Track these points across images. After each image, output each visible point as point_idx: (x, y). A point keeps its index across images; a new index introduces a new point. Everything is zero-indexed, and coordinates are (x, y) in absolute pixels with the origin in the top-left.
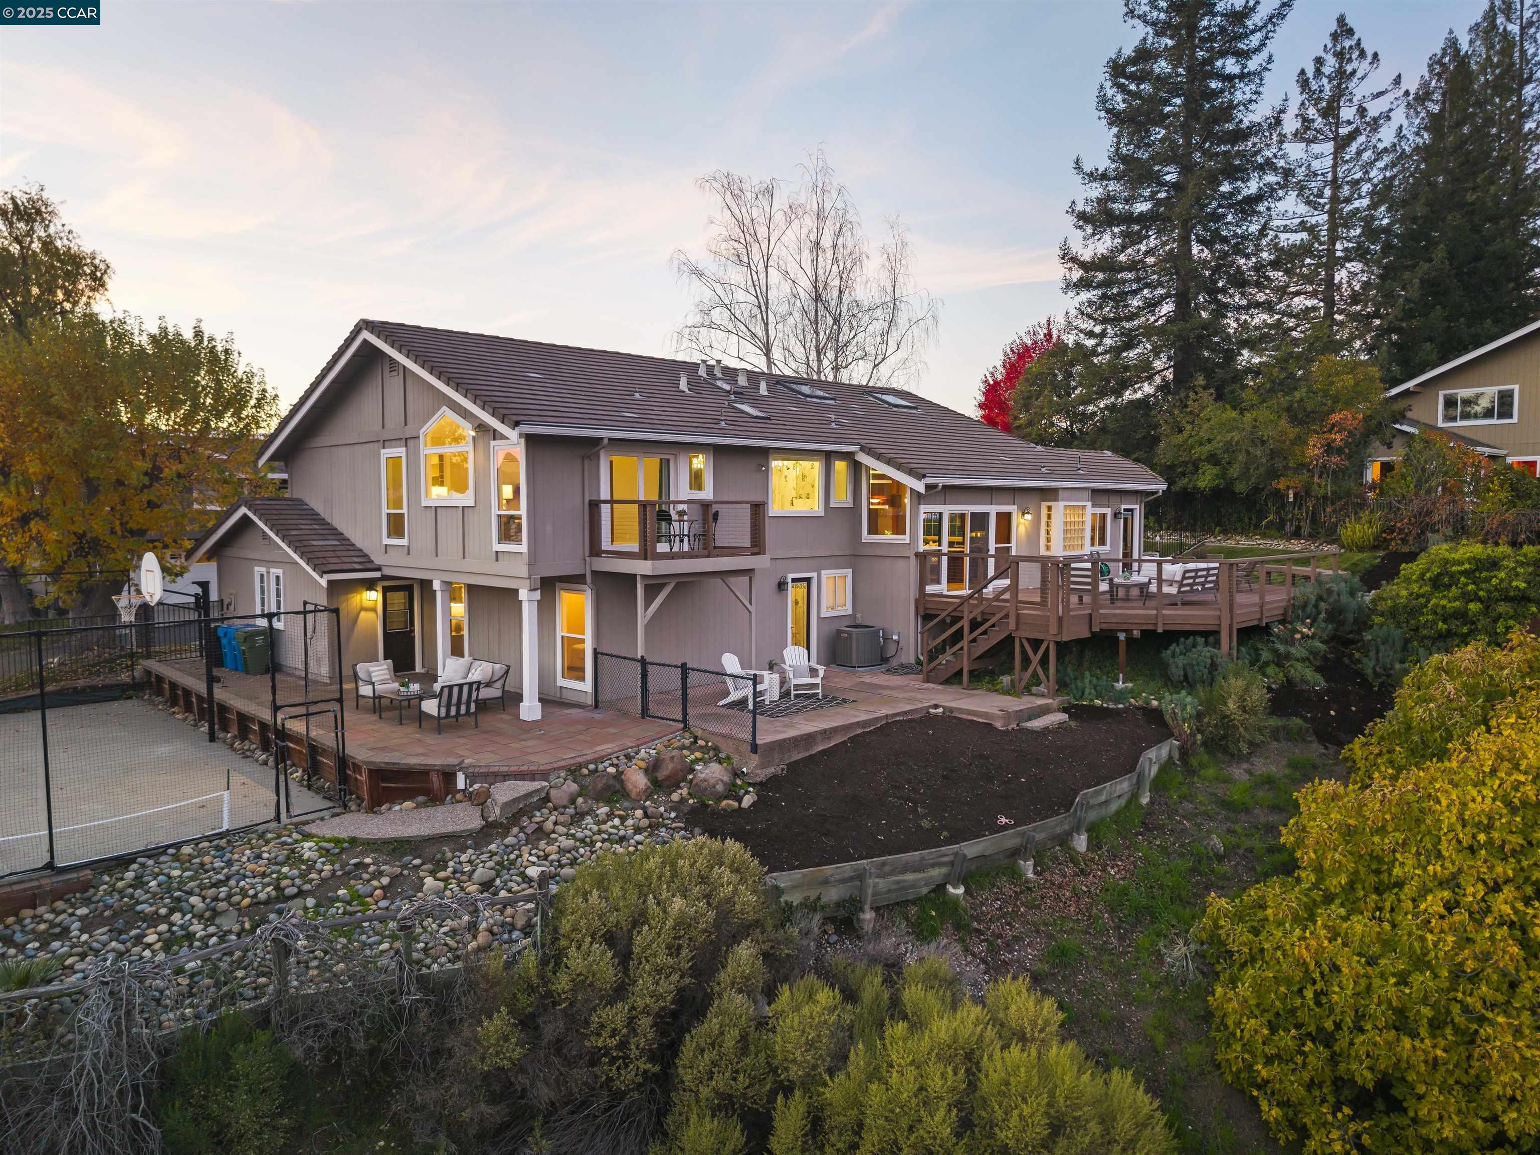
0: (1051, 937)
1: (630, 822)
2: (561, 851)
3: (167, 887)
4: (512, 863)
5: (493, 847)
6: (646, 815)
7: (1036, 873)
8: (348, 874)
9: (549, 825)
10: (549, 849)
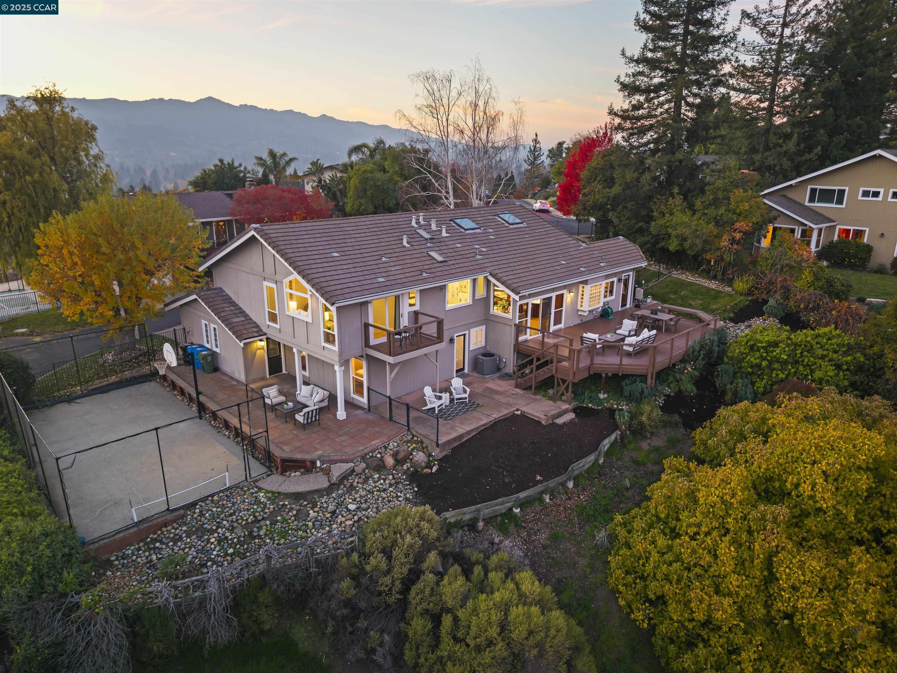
0: (552, 529)
1: (387, 482)
2: (361, 497)
3: (213, 517)
4: (342, 502)
5: (334, 495)
6: (394, 478)
7: (550, 499)
8: (279, 509)
9: (355, 484)
10: (356, 496)
